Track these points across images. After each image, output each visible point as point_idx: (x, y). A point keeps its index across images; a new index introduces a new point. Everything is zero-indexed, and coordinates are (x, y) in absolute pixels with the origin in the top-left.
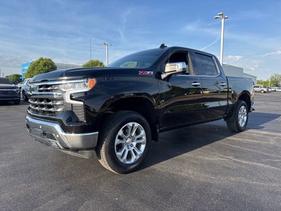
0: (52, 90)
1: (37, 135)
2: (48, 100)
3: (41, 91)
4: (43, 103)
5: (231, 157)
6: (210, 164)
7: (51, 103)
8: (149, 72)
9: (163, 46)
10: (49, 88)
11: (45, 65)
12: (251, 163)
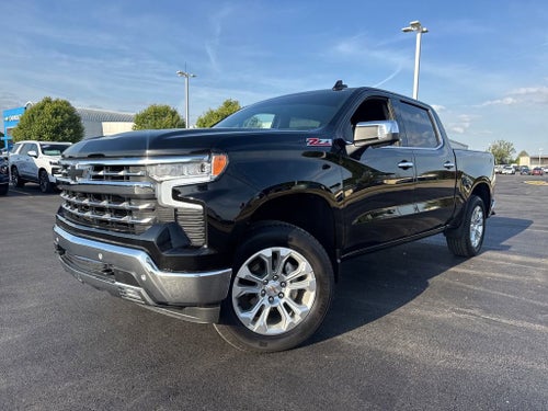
0: (128, 178)
1: (89, 272)
2: (118, 198)
3: (101, 178)
4: (105, 203)
5: (476, 311)
6: (443, 327)
7: (125, 205)
8: (323, 141)
9: (339, 86)
10: (122, 173)
11: (56, 113)
12: (519, 324)
